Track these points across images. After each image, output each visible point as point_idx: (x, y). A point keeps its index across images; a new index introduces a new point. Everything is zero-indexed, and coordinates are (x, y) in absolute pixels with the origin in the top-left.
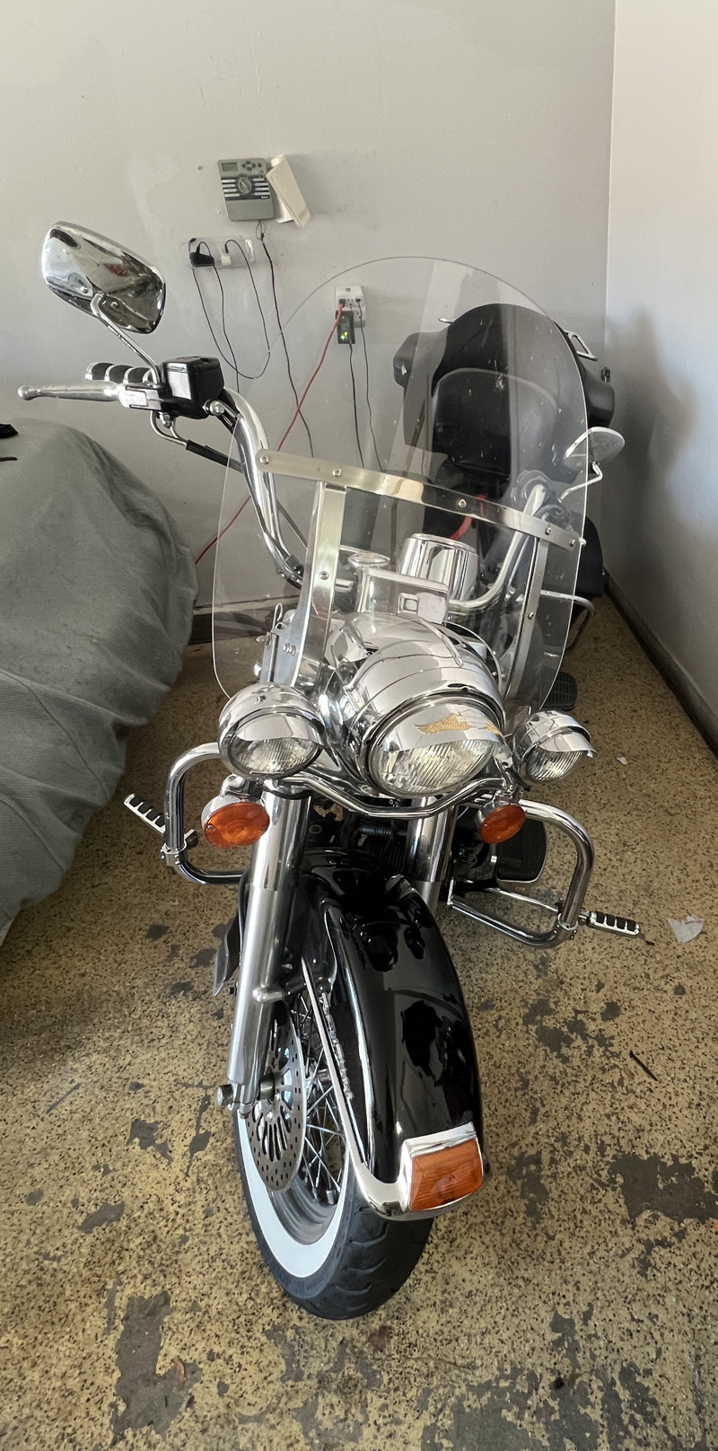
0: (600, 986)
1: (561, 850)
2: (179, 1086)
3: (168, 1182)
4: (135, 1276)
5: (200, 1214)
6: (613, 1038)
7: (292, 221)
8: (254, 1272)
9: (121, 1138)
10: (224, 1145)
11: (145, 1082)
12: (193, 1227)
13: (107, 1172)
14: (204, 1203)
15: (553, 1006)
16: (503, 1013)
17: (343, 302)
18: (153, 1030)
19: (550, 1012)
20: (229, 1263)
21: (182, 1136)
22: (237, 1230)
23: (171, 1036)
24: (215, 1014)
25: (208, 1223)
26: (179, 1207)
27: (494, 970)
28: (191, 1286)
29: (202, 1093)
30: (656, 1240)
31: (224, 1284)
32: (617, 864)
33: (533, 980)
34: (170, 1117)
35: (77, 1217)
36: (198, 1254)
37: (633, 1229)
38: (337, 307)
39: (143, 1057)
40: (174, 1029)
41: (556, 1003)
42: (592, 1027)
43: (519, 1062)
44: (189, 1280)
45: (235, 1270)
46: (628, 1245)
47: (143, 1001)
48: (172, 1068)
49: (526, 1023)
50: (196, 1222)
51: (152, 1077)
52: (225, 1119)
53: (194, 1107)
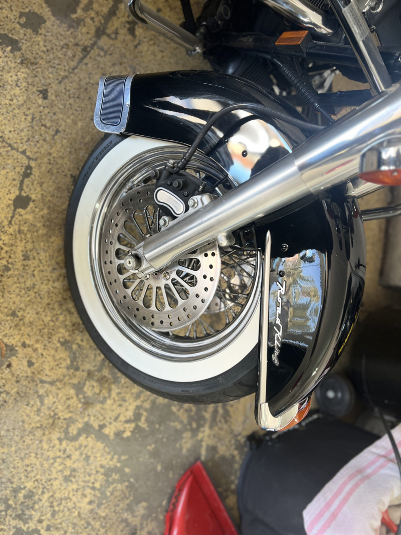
12: (14, 262)
14: (23, 249)
52: (43, 193)
53: (18, 169)
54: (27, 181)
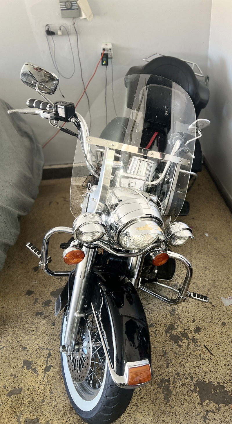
0: (194, 321)
1: (181, 269)
2: (40, 349)
3: (37, 382)
4: (26, 412)
5: (48, 393)
6: (198, 339)
7: (86, 19)
8: (68, 413)
9: (20, 366)
10: (57, 370)
11: (27, 347)
12: (46, 397)
13: (15, 377)
14: (50, 389)
15: (176, 327)
16: (158, 329)
17: (104, 50)
18: (30, 329)
19: (175, 329)
20: (59, 410)
21: (41, 366)
22: (62, 399)
23: (36, 331)
24: (52, 324)
25: (51, 396)
26: (41, 390)
27: (154, 312)
28: (46, 416)
29: (48, 351)
30: (210, 410)
31: (58, 416)
32: (203, 275)
33: (169, 317)
34: (37, 359)
35: (5, 392)
36: (48, 406)
37: (202, 406)
38: (102, 51)
39: (26, 338)
40: (37, 328)
41: (177, 326)
42: (190, 335)
43: (163, 346)
44: (45, 414)
45: (61, 412)
46: (200, 412)
47: (25, 318)
48: (37, 342)
49: (166, 333)
50: (47, 396)
51: (30, 345)
52: (57, 361)
53: (45, 356)
54: (49, 359)
